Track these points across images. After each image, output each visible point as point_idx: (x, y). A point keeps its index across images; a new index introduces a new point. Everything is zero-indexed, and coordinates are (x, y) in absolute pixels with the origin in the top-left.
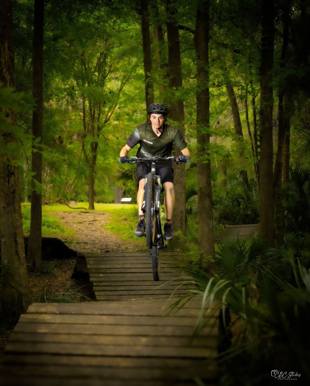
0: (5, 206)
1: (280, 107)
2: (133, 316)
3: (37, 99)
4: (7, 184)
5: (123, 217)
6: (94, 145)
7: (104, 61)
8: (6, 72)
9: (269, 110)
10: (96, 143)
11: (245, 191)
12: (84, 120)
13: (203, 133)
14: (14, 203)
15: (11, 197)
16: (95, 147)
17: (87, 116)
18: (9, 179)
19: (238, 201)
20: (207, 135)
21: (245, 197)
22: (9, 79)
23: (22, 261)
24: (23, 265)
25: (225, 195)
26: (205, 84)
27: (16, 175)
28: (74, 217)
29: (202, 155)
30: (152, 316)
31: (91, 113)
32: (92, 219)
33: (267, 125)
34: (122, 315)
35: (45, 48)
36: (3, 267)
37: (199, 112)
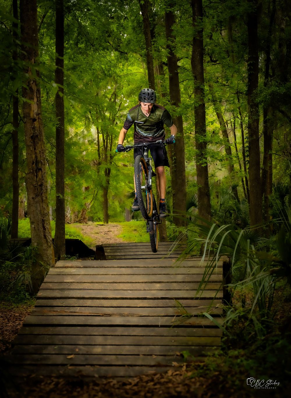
0: (34, 197)
1: (265, 122)
2: (148, 267)
3: (60, 117)
4: (36, 178)
5: (134, 228)
6: (108, 171)
7: (115, 101)
8: (33, 84)
9: (255, 124)
10: (109, 169)
11: (236, 204)
12: (99, 150)
13: (201, 141)
14: (42, 194)
15: (39, 189)
16: (108, 172)
17: (101, 147)
18: (37, 174)
19: (230, 212)
20: (204, 142)
21: (236, 209)
22: (36, 89)
23: (49, 244)
24: (50, 247)
25: (219, 207)
26: (202, 100)
27: (43, 170)
28: (92, 229)
29: (200, 160)
30: (164, 267)
31: (104, 145)
32: (107, 230)
33: (254, 137)
34: (138, 267)
35: (65, 78)
36: (33, 249)
37: (196, 125)
